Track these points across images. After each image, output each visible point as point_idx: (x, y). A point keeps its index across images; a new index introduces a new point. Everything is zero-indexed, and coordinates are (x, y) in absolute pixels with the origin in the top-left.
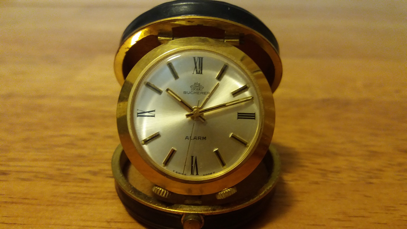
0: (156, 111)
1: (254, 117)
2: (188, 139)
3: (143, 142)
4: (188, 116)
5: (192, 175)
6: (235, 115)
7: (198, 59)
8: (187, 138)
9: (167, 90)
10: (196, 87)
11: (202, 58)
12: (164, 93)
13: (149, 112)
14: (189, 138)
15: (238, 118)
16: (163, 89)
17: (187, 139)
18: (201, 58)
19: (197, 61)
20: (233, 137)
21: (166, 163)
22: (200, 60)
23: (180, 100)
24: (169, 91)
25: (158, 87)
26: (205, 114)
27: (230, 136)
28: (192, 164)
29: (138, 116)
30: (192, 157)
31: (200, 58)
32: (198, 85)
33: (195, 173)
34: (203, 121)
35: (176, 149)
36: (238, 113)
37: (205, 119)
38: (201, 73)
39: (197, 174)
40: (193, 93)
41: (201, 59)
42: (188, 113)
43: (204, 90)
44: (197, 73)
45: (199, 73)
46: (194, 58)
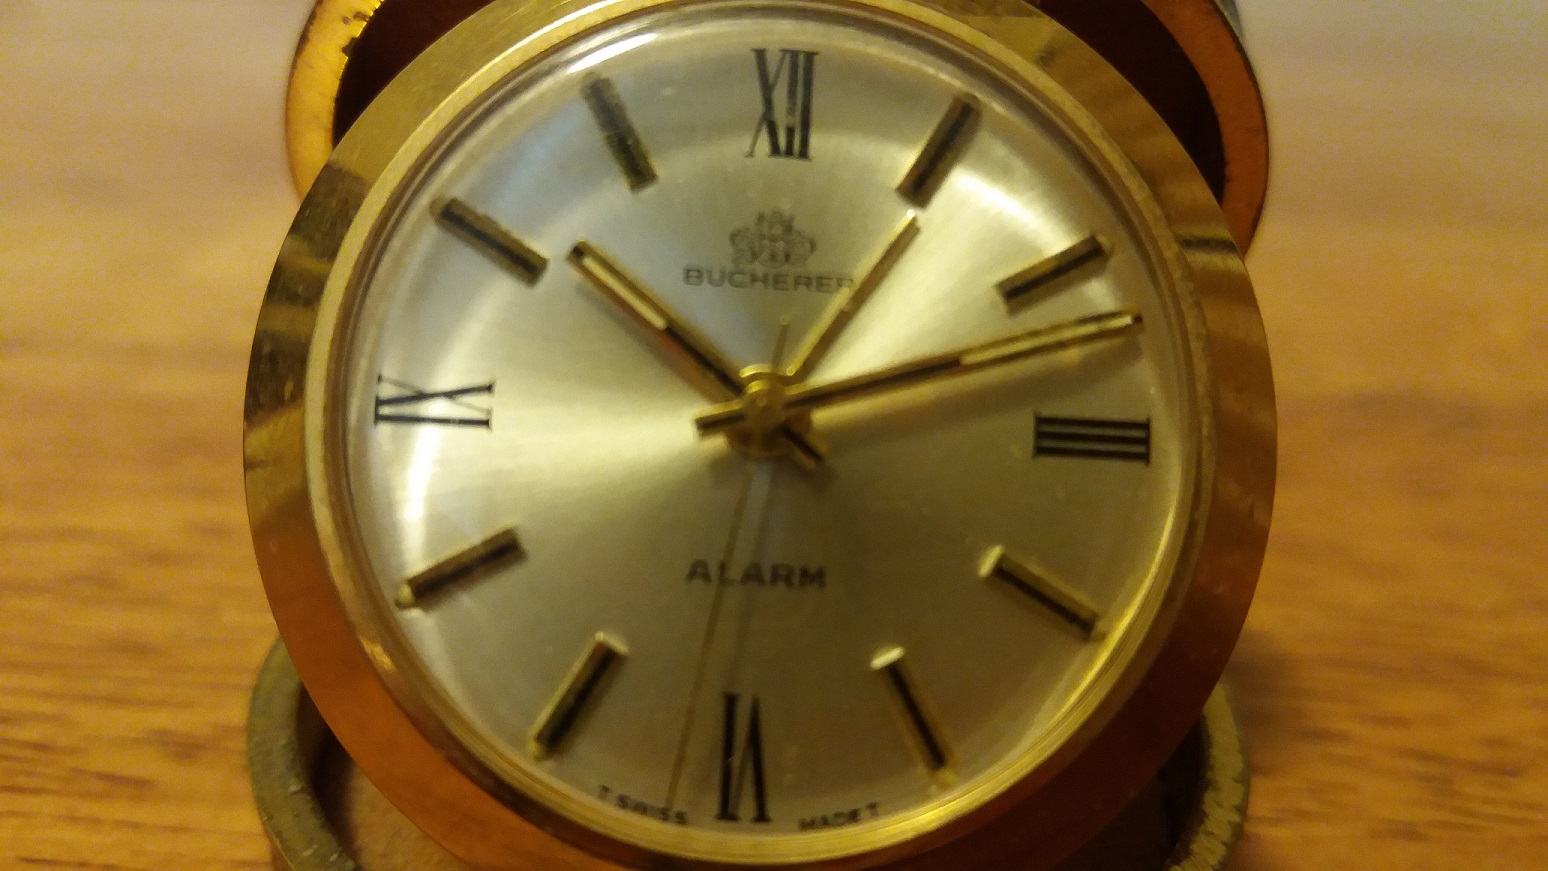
0: (496, 389)
1: (1141, 449)
2: (706, 577)
3: (406, 592)
4: (706, 426)
5: (723, 824)
6: (1018, 428)
7: (783, 59)
8: (698, 571)
9: (578, 253)
10: (766, 242)
11: (810, 56)
12: (559, 274)
13: (450, 395)
14: (713, 571)
15: (1040, 451)
16: (548, 244)
17: (698, 583)
18: (801, 59)
19: (777, 76)
20: (1001, 572)
21: (557, 736)
22: (794, 67)
23: (659, 322)
24: (589, 262)
25: (517, 234)
26: (822, 417)
27: (986, 566)
28: (728, 750)
29: (379, 418)
30: (731, 701)
31: (794, 54)
32: (778, 230)
33: (747, 807)
34: (810, 464)
35: (620, 646)
36: (1041, 421)
37: (822, 447)
38: (804, 154)
39: (762, 817)
40: (747, 278)
41: (803, 66)
42: (707, 409)
43: (815, 265)
44: (775, 150)
45: (789, 152)
46: (760, 54)
